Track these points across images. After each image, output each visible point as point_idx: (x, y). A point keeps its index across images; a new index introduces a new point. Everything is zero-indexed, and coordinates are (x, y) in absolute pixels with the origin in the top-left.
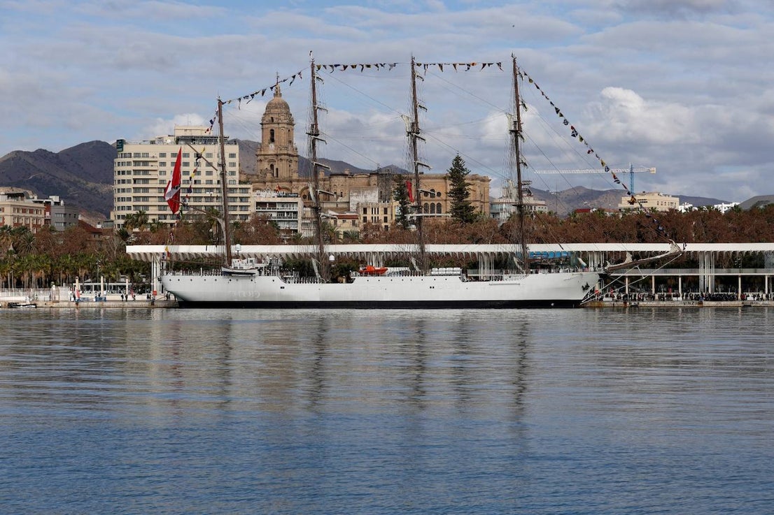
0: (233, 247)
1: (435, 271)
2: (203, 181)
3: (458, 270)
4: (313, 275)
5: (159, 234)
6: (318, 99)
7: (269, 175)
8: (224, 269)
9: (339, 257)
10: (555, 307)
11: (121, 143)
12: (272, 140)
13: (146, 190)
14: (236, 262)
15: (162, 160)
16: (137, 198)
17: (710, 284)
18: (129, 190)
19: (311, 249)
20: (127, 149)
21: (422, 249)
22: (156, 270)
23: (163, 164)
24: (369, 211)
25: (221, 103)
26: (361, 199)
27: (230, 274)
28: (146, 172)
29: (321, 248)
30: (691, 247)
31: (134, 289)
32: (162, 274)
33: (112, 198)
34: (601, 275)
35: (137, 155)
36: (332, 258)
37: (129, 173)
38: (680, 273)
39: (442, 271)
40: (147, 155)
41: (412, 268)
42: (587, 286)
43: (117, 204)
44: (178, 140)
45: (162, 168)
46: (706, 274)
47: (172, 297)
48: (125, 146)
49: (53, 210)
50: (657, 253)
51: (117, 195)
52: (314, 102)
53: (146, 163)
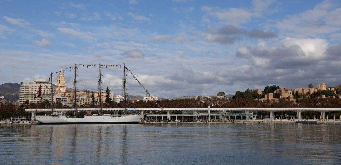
0: (54, 109)
1: (104, 115)
2: (46, 93)
3: (110, 114)
4: (74, 116)
5: (32, 106)
6: (76, 73)
7: (59, 91)
8: (51, 115)
9: (81, 112)
10: (133, 123)
11: (22, 83)
12: (60, 83)
13: (28, 95)
14: (55, 113)
15: (33, 87)
16: (25, 97)
17: (170, 118)
18: (23, 95)
19: (73, 109)
20: (23, 85)
21: (101, 109)
22: (33, 115)
23: (33, 88)
24: (84, 100)
25: (52, 73)
26: (82, 97)
27: (53, 116)
28: (28, 90)
29: (76, 109)
30: (165, 109)
31: (26, 120)
32: (35, 116)
33: (19, 97)
34: (144, 116)
35: (26, 86)
36: (79, 112)
37: (24, 90)
38: (162, 115)
39: (106, 115)
40: (28, 86)
41: (99, 114)
42: (141, 118)
43: (20, 98)
44: (37, 83)
45: (32, 90)
46: (169, 116)
47: (38, 122)
48: (23, 84)
49: (3, 100)
50: (157, 110)
51: (20, 96)
52: (75, 73)
53: (28, 88)
